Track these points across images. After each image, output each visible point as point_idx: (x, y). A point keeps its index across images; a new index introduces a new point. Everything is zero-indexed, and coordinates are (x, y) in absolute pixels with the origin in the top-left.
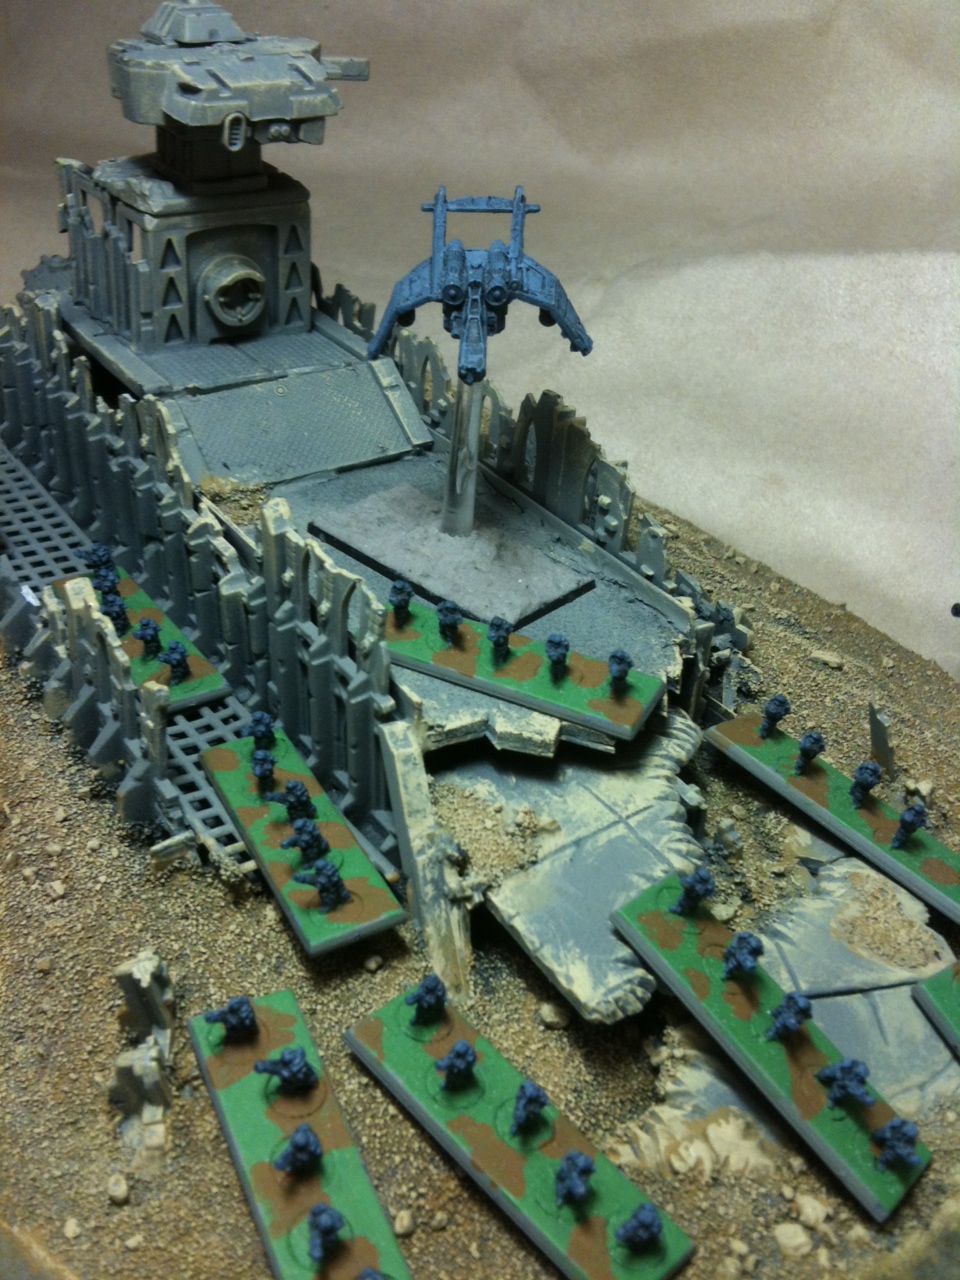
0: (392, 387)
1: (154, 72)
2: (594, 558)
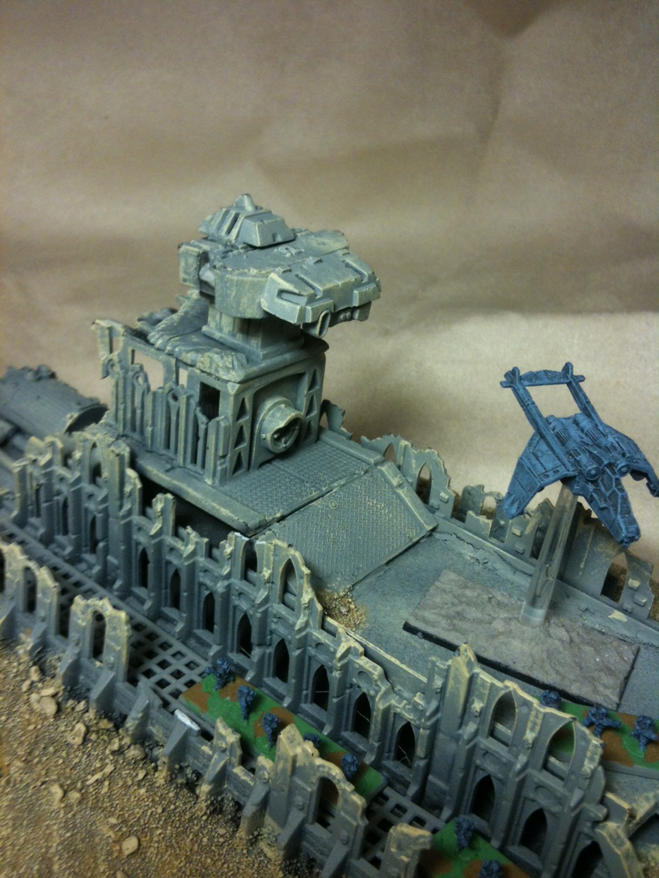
0: (400, 486)
1: (256, 279)
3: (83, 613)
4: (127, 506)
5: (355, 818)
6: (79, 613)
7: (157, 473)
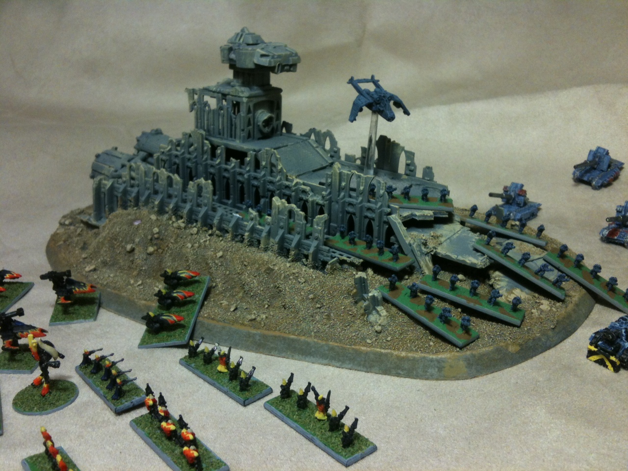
0: (317, 147)
1: (251, 52)
2: (407, 180)
3: (193, 187)
4: (205, 157)
5: (302, 221)
6: (191, 188)
7: (216, 140)
